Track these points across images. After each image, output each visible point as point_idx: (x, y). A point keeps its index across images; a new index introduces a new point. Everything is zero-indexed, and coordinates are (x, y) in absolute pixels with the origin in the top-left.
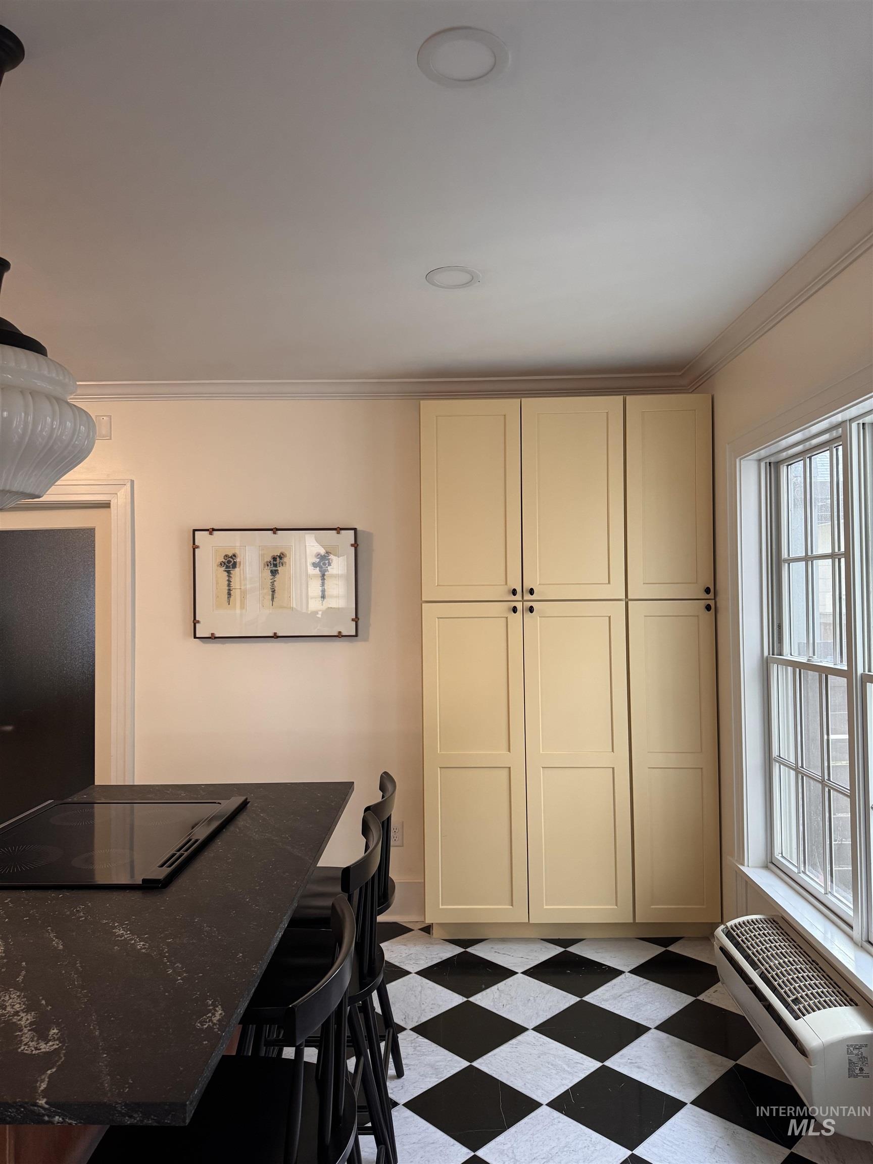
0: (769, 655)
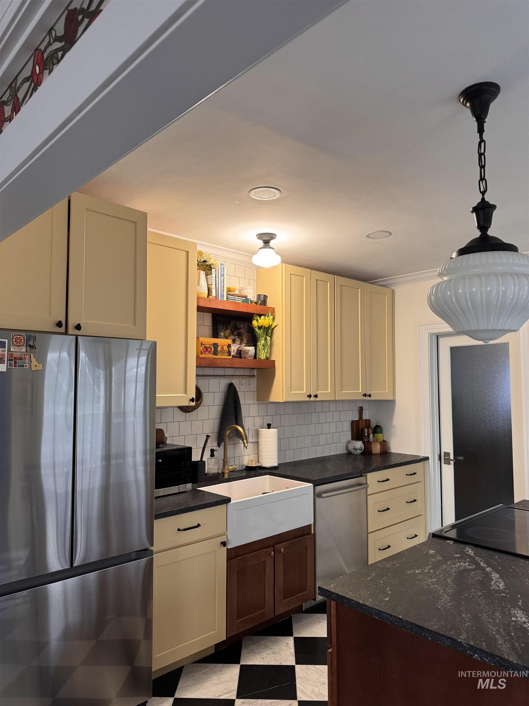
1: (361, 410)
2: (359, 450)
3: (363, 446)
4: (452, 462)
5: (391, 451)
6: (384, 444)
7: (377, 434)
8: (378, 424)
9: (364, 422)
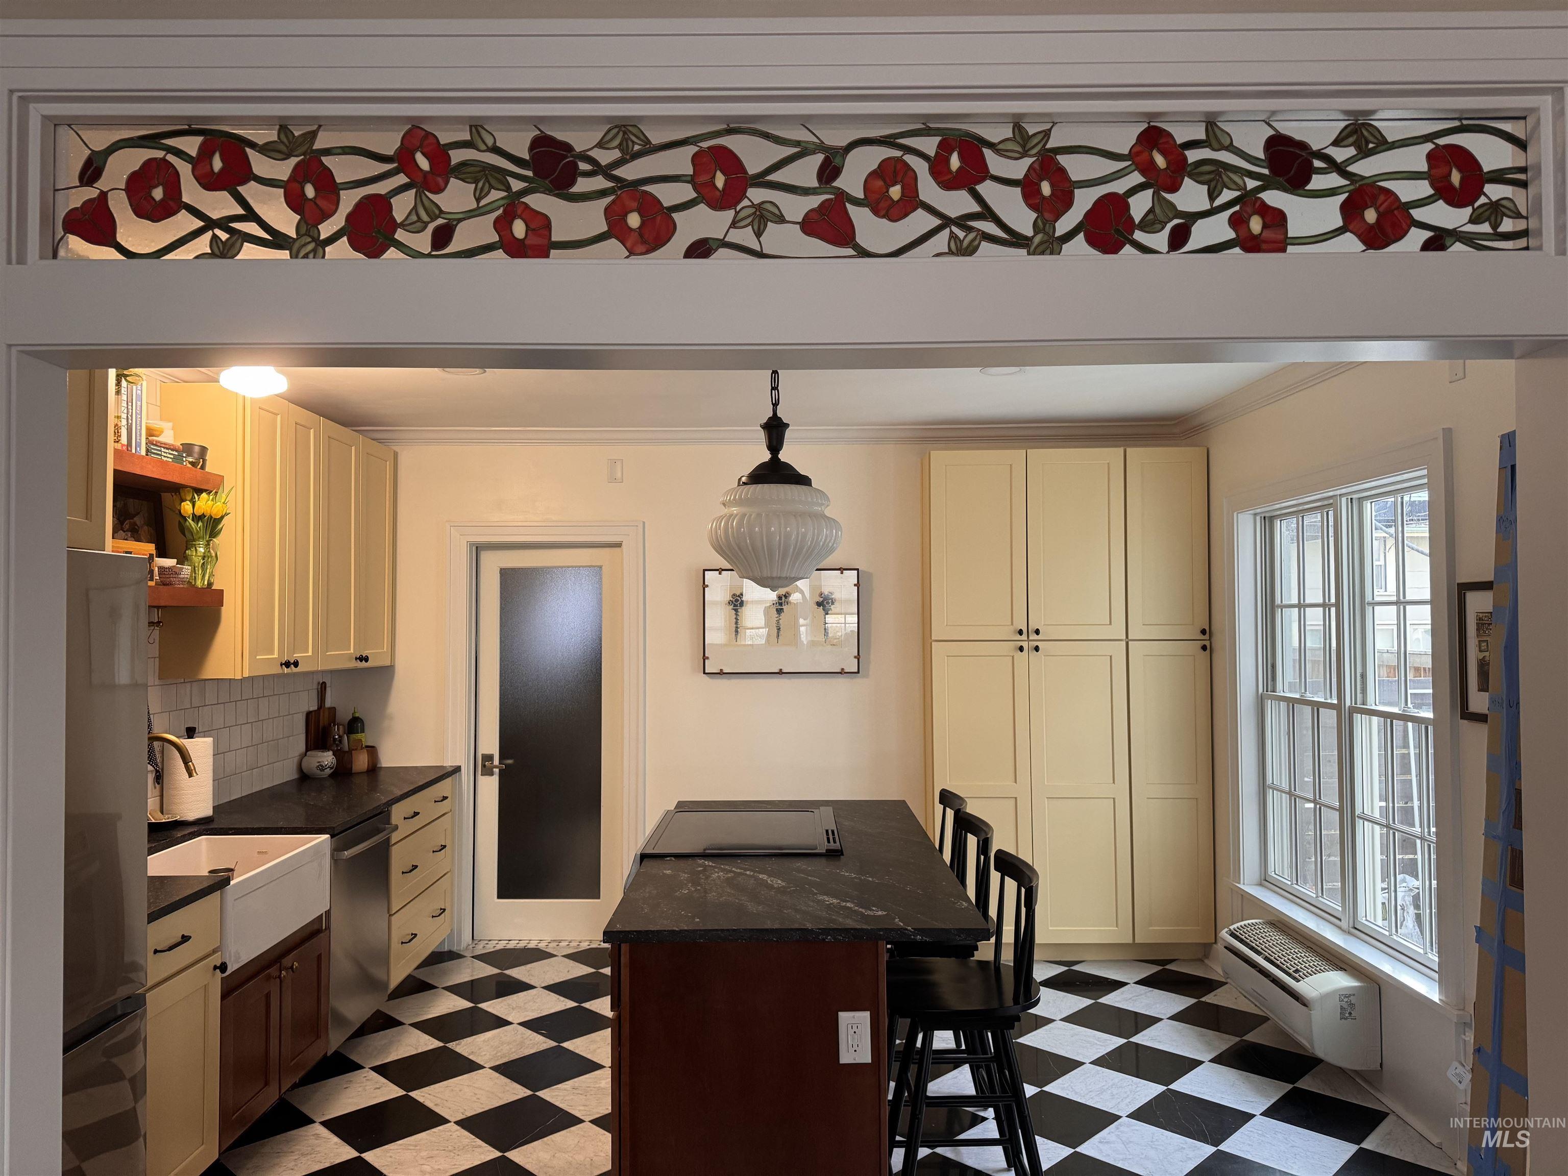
0: (1263, 691)
1: (323, 687)
2: (328, 769)
3: (334, 761)
4: (496, 770)
5: (381, 764)
6: (372, 750)
7: (355, 733)
8: (357, 715)
9: (327, 713)
